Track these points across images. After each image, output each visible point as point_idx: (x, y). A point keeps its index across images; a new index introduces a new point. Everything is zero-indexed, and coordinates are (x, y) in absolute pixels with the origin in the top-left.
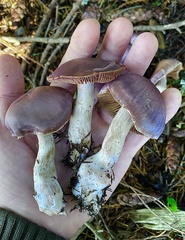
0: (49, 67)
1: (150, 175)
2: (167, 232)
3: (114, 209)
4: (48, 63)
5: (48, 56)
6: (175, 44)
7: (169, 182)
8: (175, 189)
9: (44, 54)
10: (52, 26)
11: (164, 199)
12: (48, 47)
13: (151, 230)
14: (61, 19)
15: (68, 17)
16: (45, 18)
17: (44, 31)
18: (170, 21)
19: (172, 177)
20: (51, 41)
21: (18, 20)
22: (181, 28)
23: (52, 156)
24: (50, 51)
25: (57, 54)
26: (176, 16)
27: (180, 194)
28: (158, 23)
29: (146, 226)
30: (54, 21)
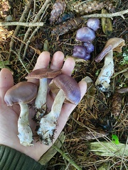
0: (29, 44)
1: (100, 119)
2: (111, 158)
3: (75, 142)
4: (29, 41)
5: (29, 36)
6: (119, 28)
7: (113, 124)
8: (117, 129)
9: (26, 35)
10: (32, 14)
11: (110, 136)
12: (29, 30)
13: (100, 156)
14: (38, 9)
15: (43, 7)
16: (26, 8)
17: (26, 18)
18: (117, 10)
19: (116, 120)
20: (31, 25)
21: (7, 10)
22: (124, 15)
23: (27, 115)
24: (30, 32)
25: (35, 35)
26: (121, 7)
27: (120, 132)
28: (108, 12)
29: (97, 154)
30: (33, 11)
